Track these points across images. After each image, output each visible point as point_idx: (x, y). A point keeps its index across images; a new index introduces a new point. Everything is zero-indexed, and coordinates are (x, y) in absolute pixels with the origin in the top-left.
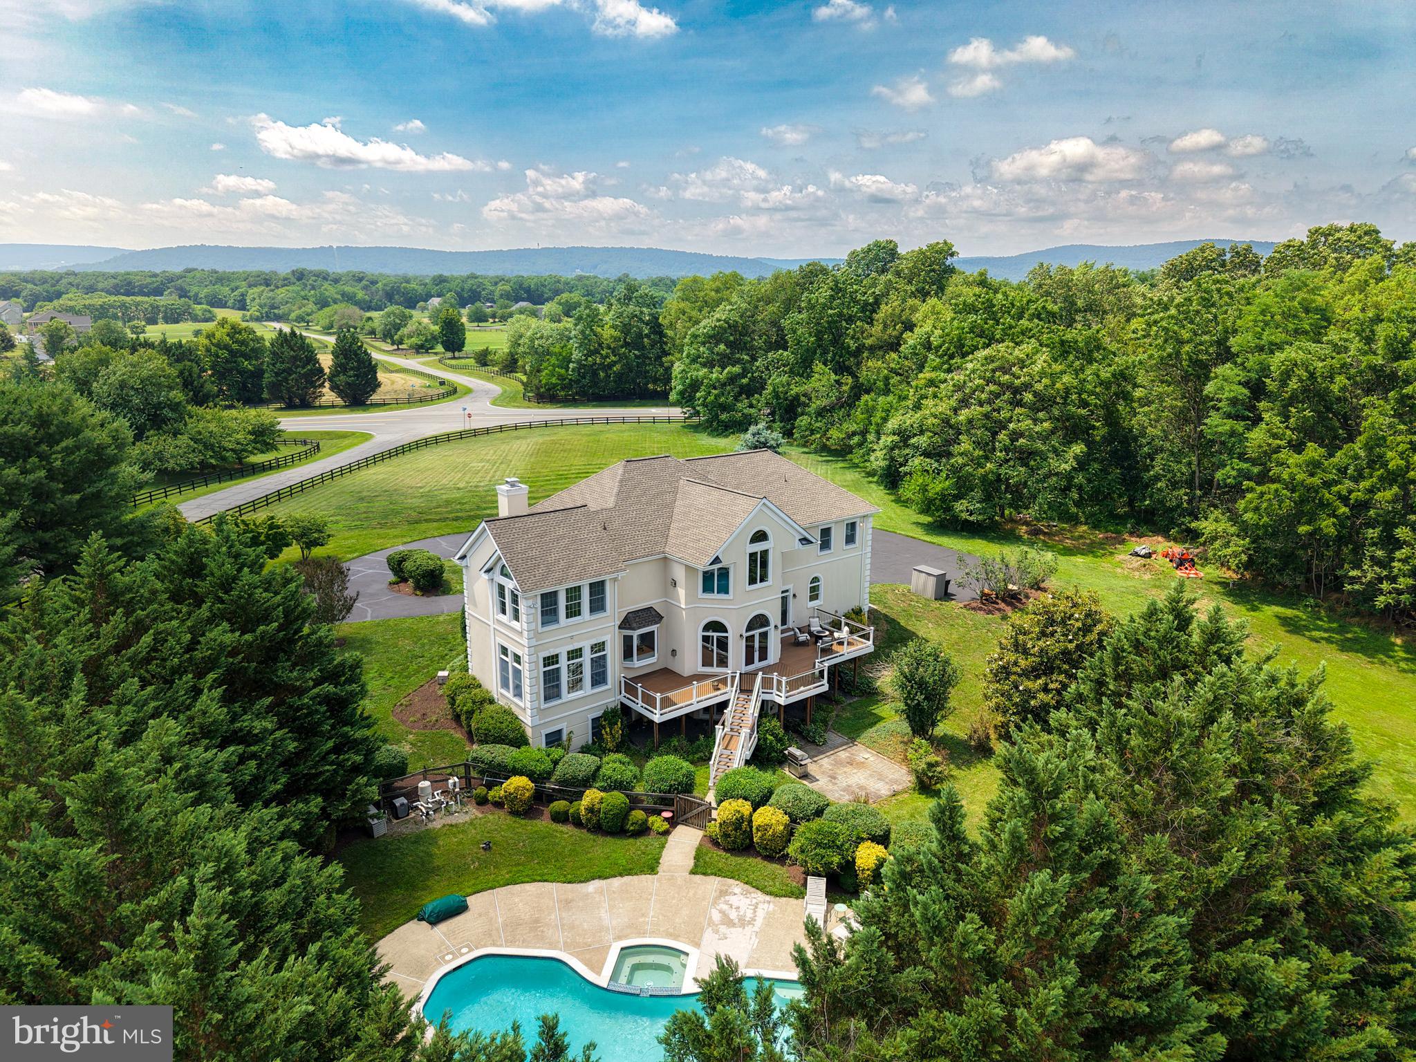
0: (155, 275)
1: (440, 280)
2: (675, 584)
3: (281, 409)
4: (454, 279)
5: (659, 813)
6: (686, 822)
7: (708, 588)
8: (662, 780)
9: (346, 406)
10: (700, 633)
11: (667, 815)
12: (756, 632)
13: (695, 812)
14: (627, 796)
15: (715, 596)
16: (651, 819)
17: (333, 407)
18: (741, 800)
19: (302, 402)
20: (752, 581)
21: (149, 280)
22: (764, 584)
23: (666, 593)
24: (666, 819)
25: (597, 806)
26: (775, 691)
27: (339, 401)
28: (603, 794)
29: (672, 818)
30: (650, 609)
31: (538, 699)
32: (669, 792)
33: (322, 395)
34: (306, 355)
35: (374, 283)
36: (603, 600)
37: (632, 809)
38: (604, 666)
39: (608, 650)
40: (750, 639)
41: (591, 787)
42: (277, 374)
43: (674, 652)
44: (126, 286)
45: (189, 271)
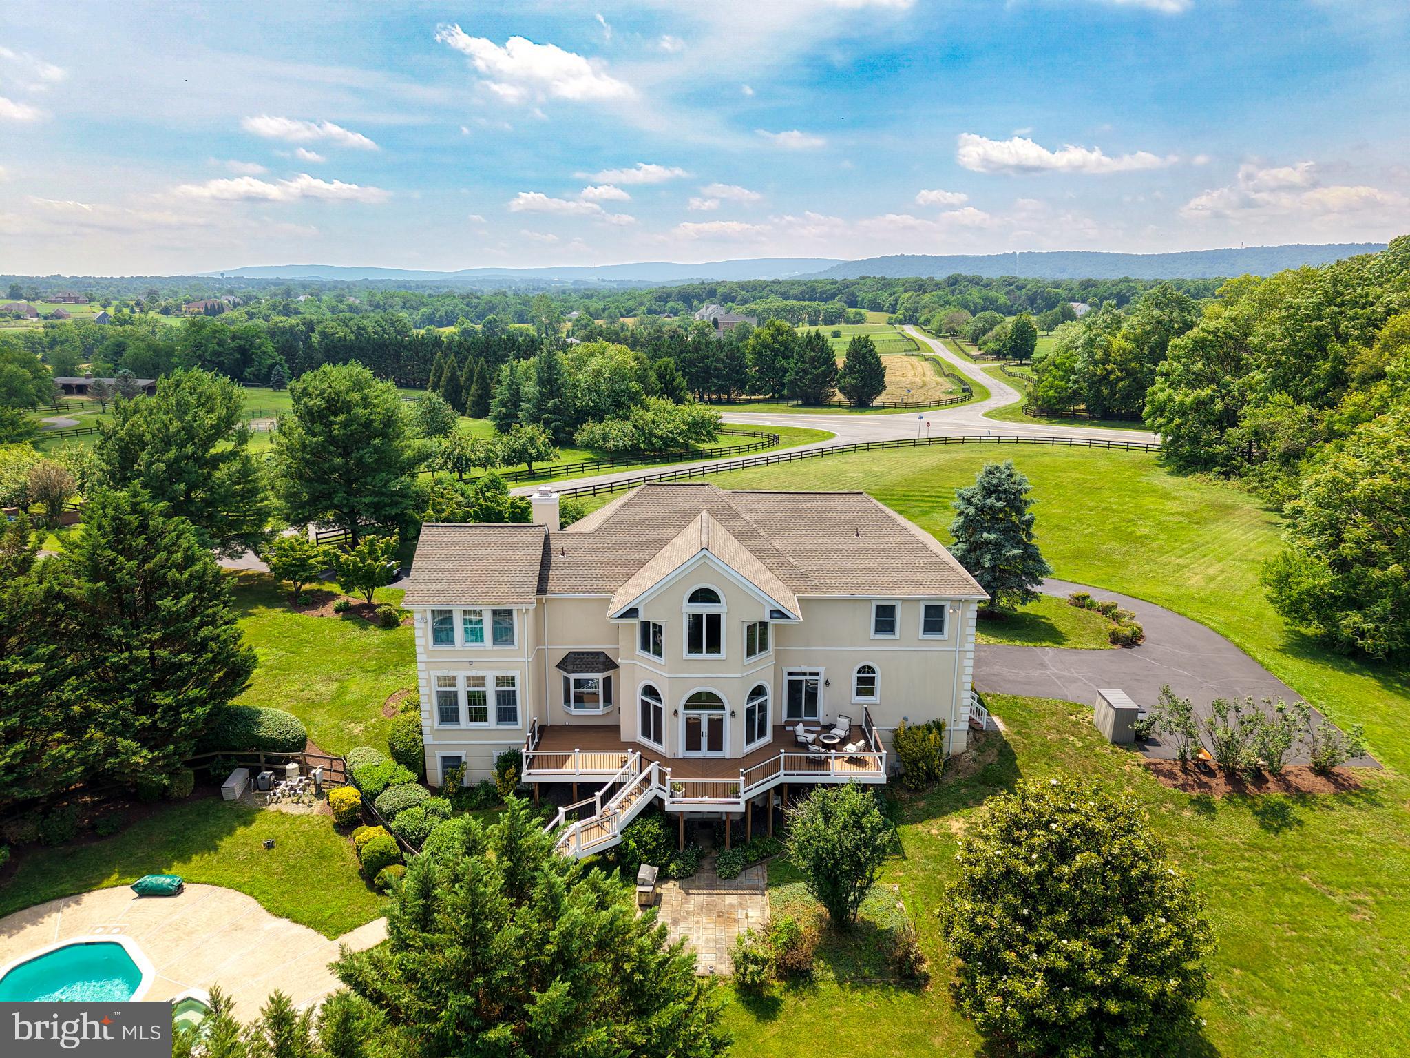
0: (835, 283)
1: (1089, 285)
3: (798, 406)
4: (1105, 282)
9: (851, 407)
17: (840, 406)
19: (814, 399)
21: (828, 287)
27: (846, 402)
33: (834, 394)
34: (826, 357)
35: (1020, 288)
36: (510, 629)
38: (513, 703)
42: (797, 373)
44: (811, 292)
45: (862, 278)
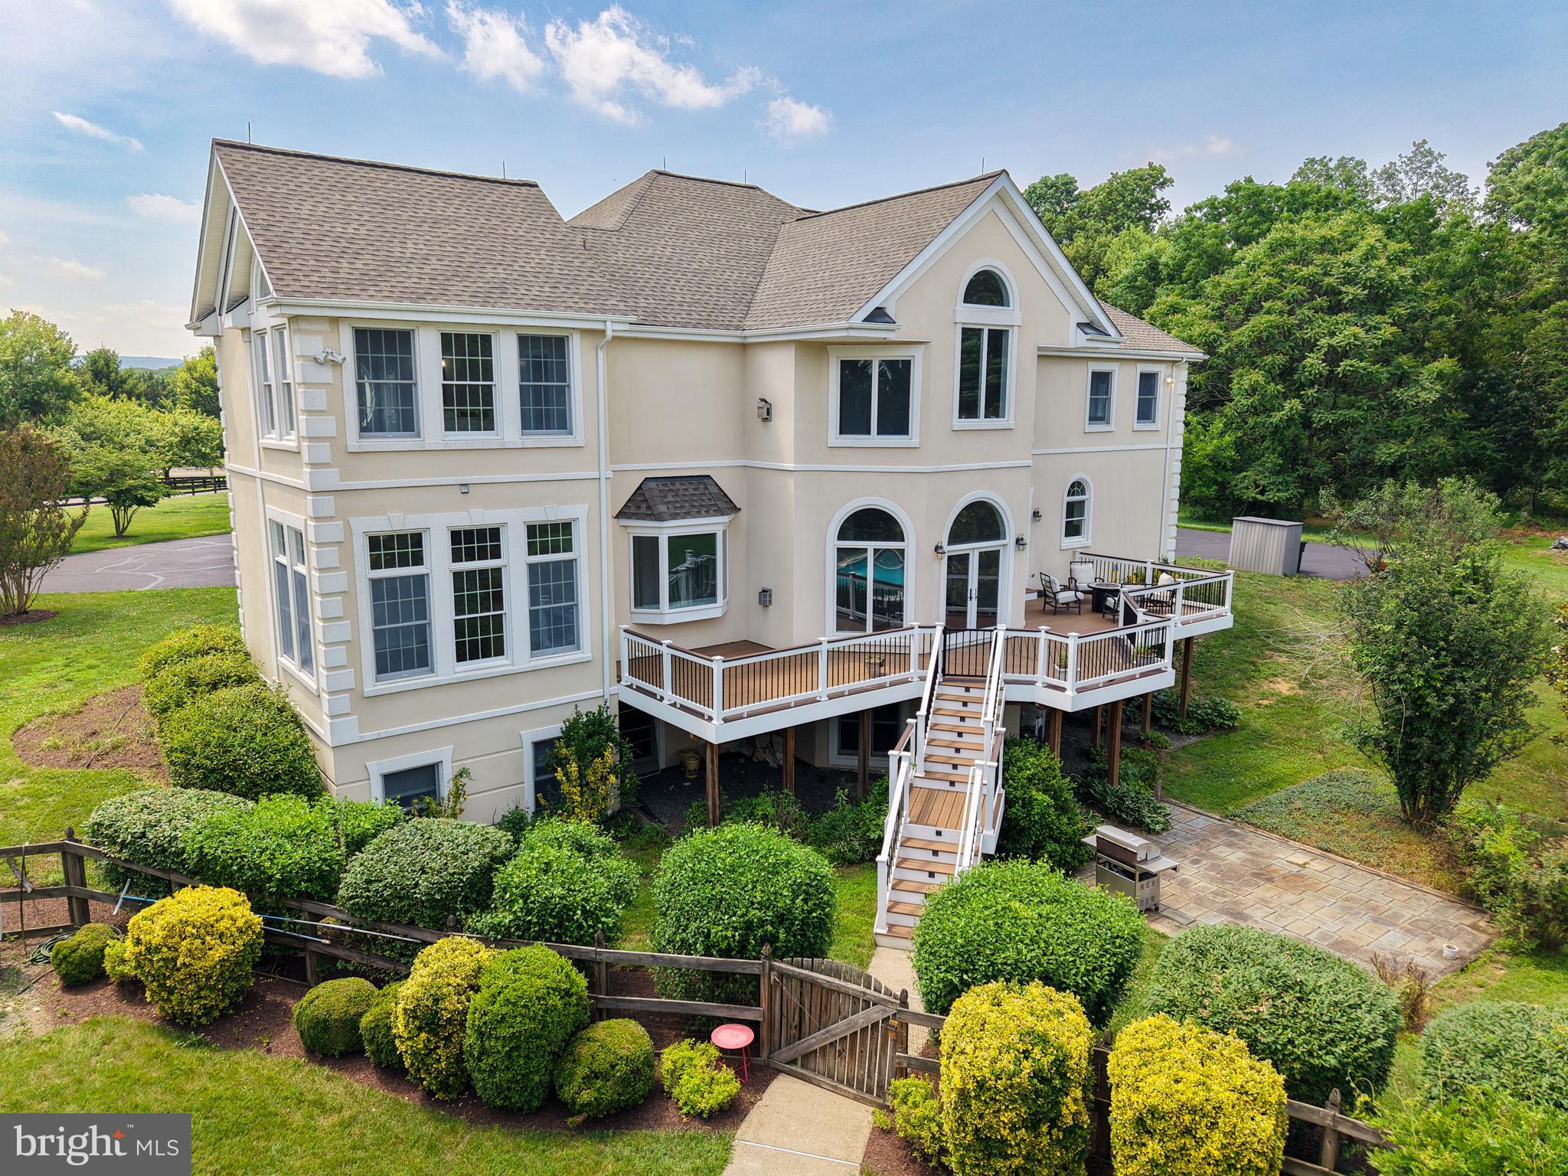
2: (767, 413)
5: (701, 1030)
6: (804, 1066)
7: (853, 420)
8: (717, 903)
10: (833, 544)
11: (732, 1037)
12: (974, 550)
13: (840, 1028)
14: (581, 964)
15: (874, 439)
16: (674, 1054)
18: (1036, 989)
20: (968, 408)
22: (994, 423)
23: (746, 443)
24: (729, 1057)
25: (451, 1004)
26: (1041, 676)
28: (485, 954)
29: (754, 1048)
30: (703, 480)
31: (354, 661)
32: (742, 950)
36: (561, 395)
37: (600, 1014)
38: (570, 592)
39: (582, 550)
40: (957, 565)
41: (459, 928)
43: (765, 597)
